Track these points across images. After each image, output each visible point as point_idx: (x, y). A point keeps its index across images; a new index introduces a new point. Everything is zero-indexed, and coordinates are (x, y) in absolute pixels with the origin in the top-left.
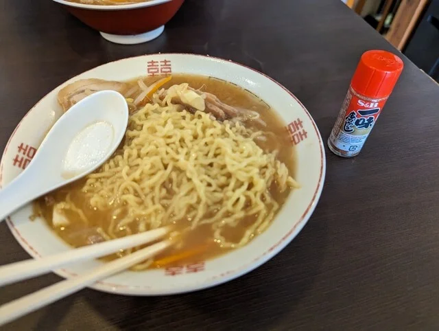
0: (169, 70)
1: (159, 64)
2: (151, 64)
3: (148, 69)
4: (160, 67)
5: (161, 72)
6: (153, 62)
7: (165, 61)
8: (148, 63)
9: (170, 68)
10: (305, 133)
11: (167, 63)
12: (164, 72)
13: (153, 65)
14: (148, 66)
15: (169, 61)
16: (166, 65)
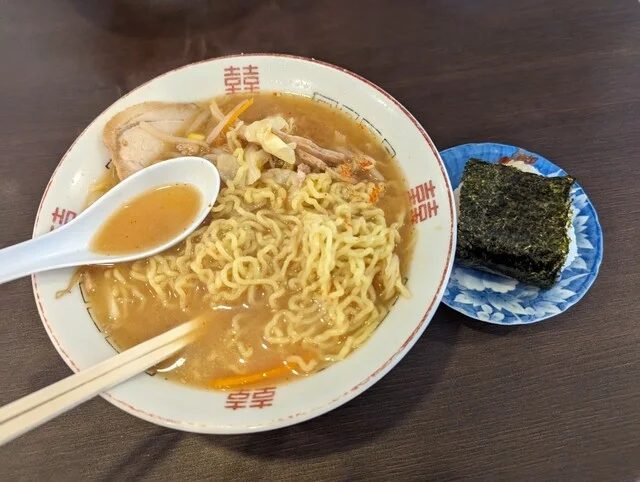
0: (255, 80)
1: (242, 71)
2: (229, 72)
3: (226, 80)
4: (242, 77)
5: (245, 83)
6: (231, 69)
7: (250, 68)
8: (226, 70)
9: (257, 78)
10: (436, 208)
11: (253, 71)
12: (248, 83)
13: (232, 74)
14: (226, 75)
15: (256, 68)
16: (250, 72)
